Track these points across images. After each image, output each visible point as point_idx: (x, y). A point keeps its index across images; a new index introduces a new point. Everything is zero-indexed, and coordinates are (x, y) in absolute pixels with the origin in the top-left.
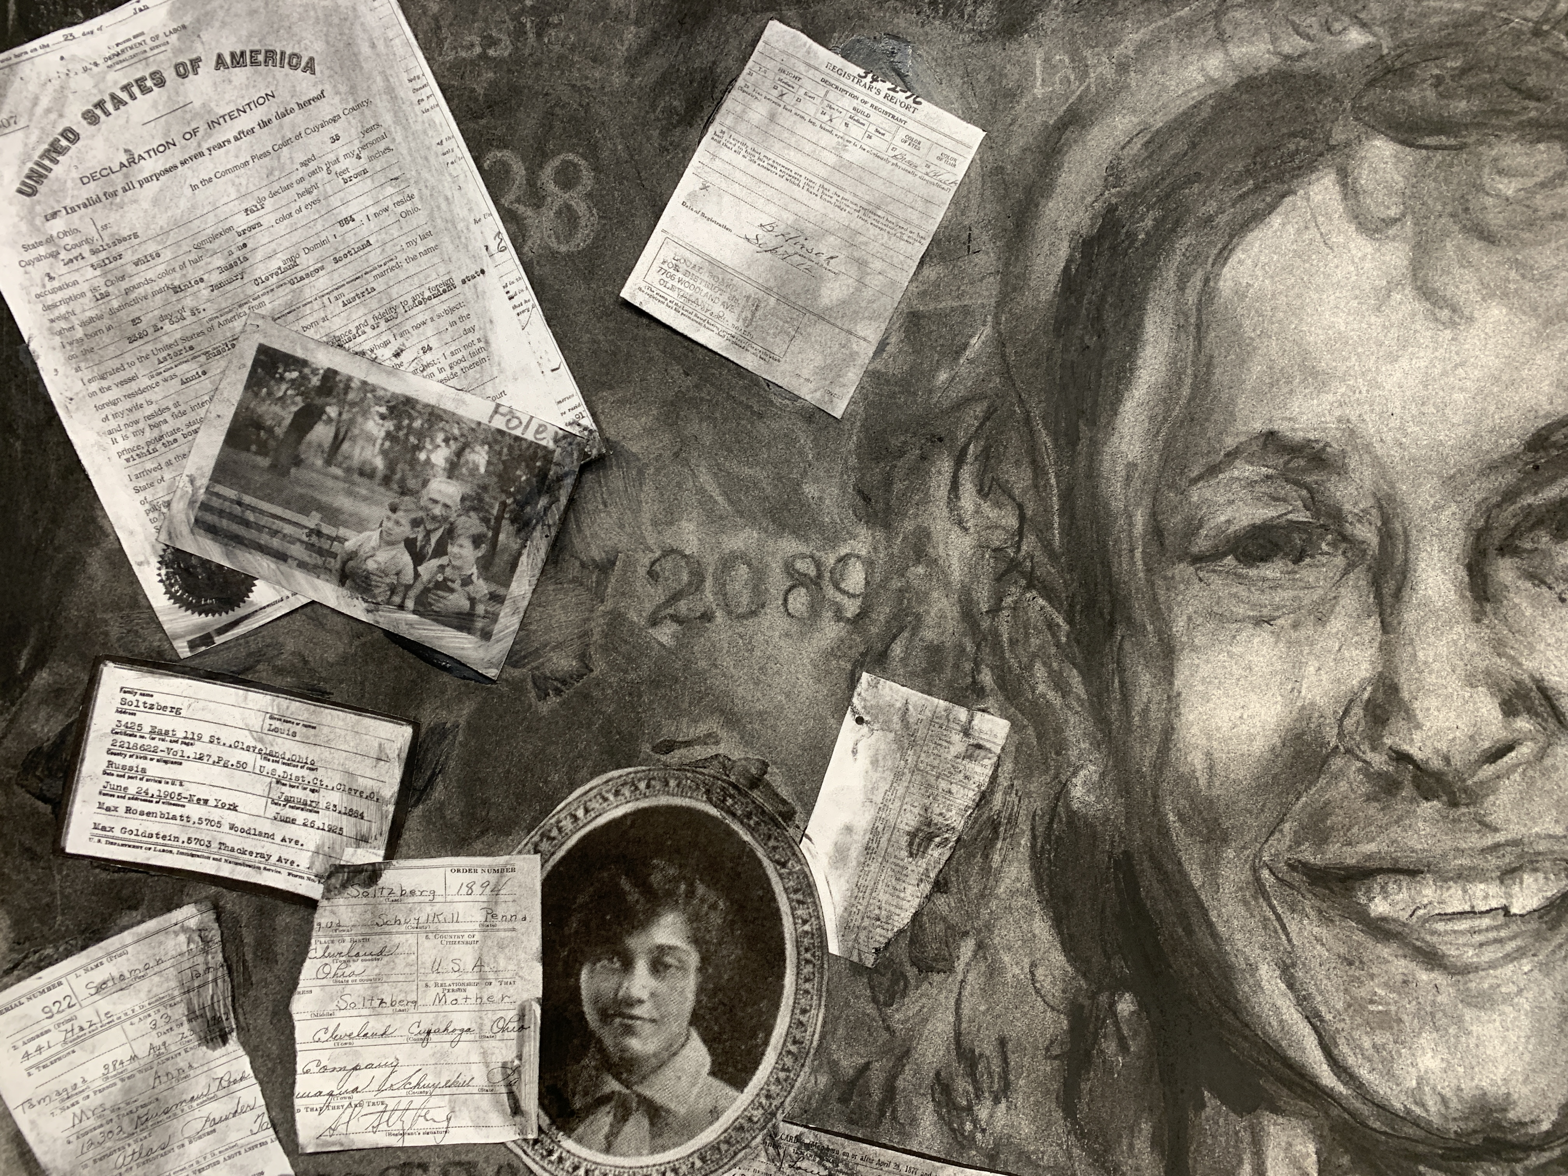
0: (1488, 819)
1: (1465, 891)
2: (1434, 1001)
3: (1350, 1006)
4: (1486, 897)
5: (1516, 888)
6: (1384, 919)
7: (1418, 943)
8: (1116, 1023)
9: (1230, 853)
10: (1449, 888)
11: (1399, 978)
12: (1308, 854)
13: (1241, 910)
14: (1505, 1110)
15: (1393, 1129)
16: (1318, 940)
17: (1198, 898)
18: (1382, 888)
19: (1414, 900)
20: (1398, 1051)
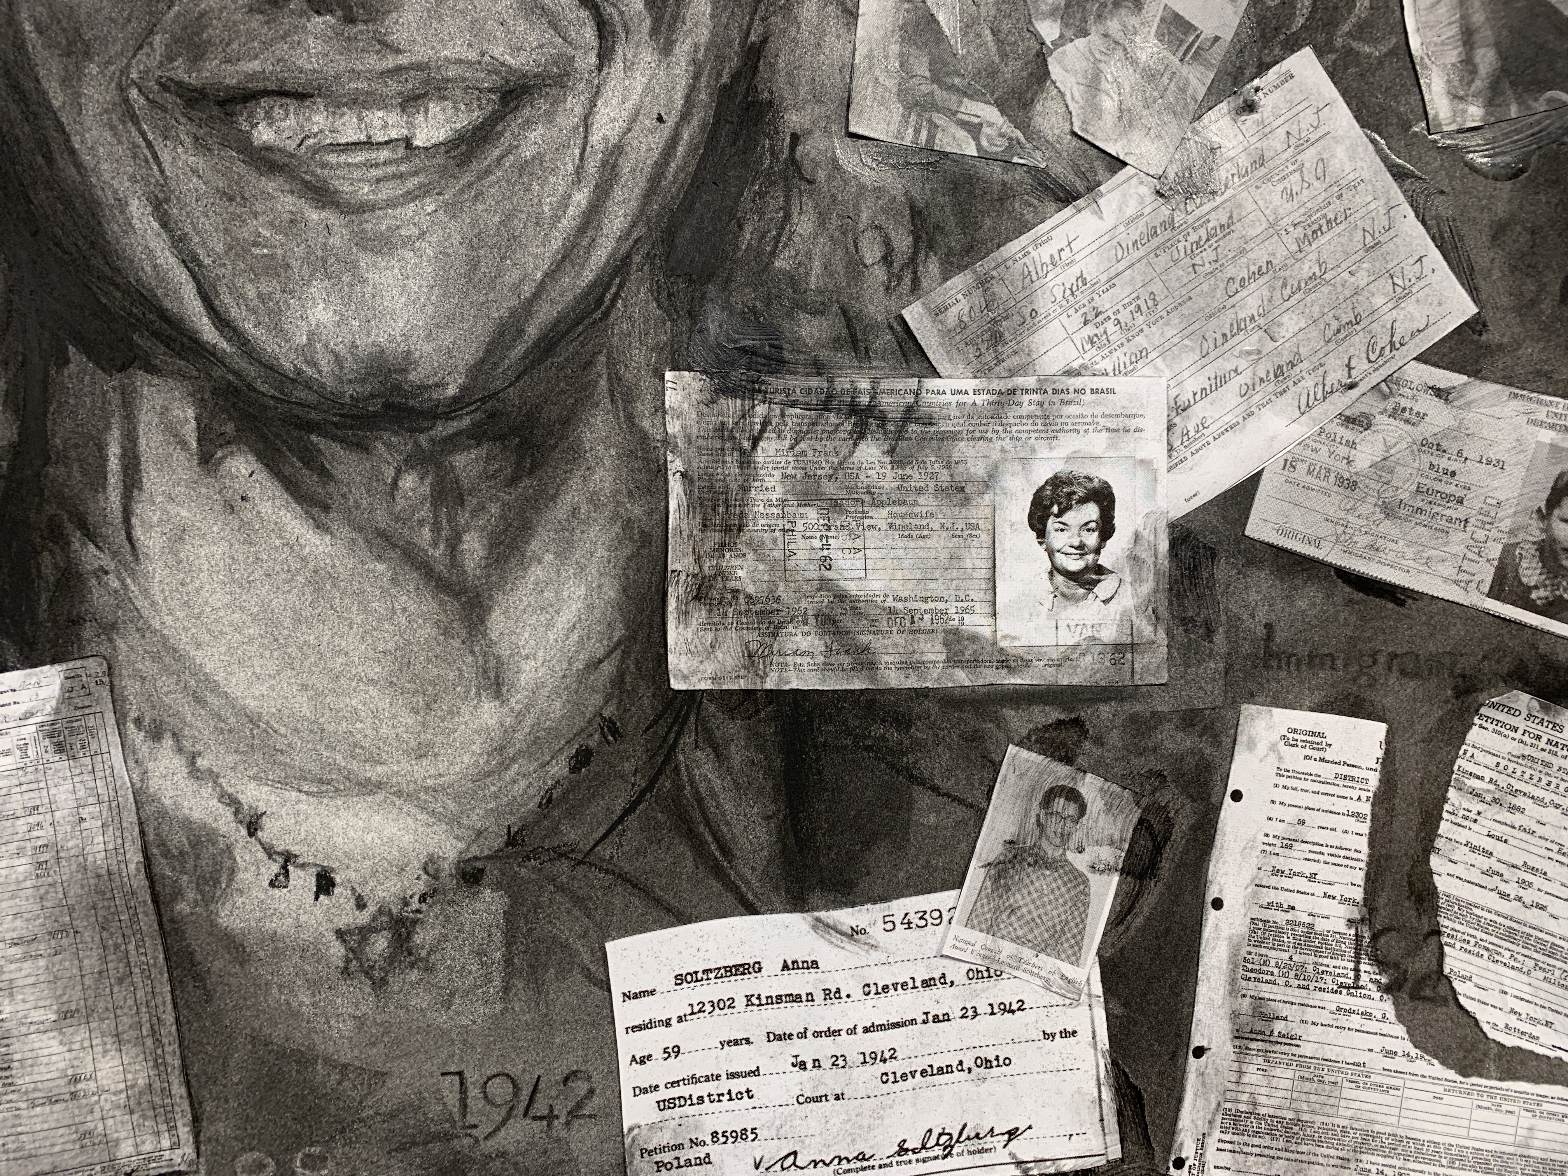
0: (390, 39)
1: (360, 120)
2: (325, 244)
3: (231, 248)
4: (385, 126)
5: (421, 117)
6: (269, 148)
7: (307, 177)
9: (93, 69)
10: (342, 115)
11: (286, 217)
12: (180, 71)
13: (108, 135)
14: (405, 371)
15: (282, 392)
16: (195, 171)
17: (58, 120)
18: (267, 113)
19: (302, 127)
20: (286, 302)
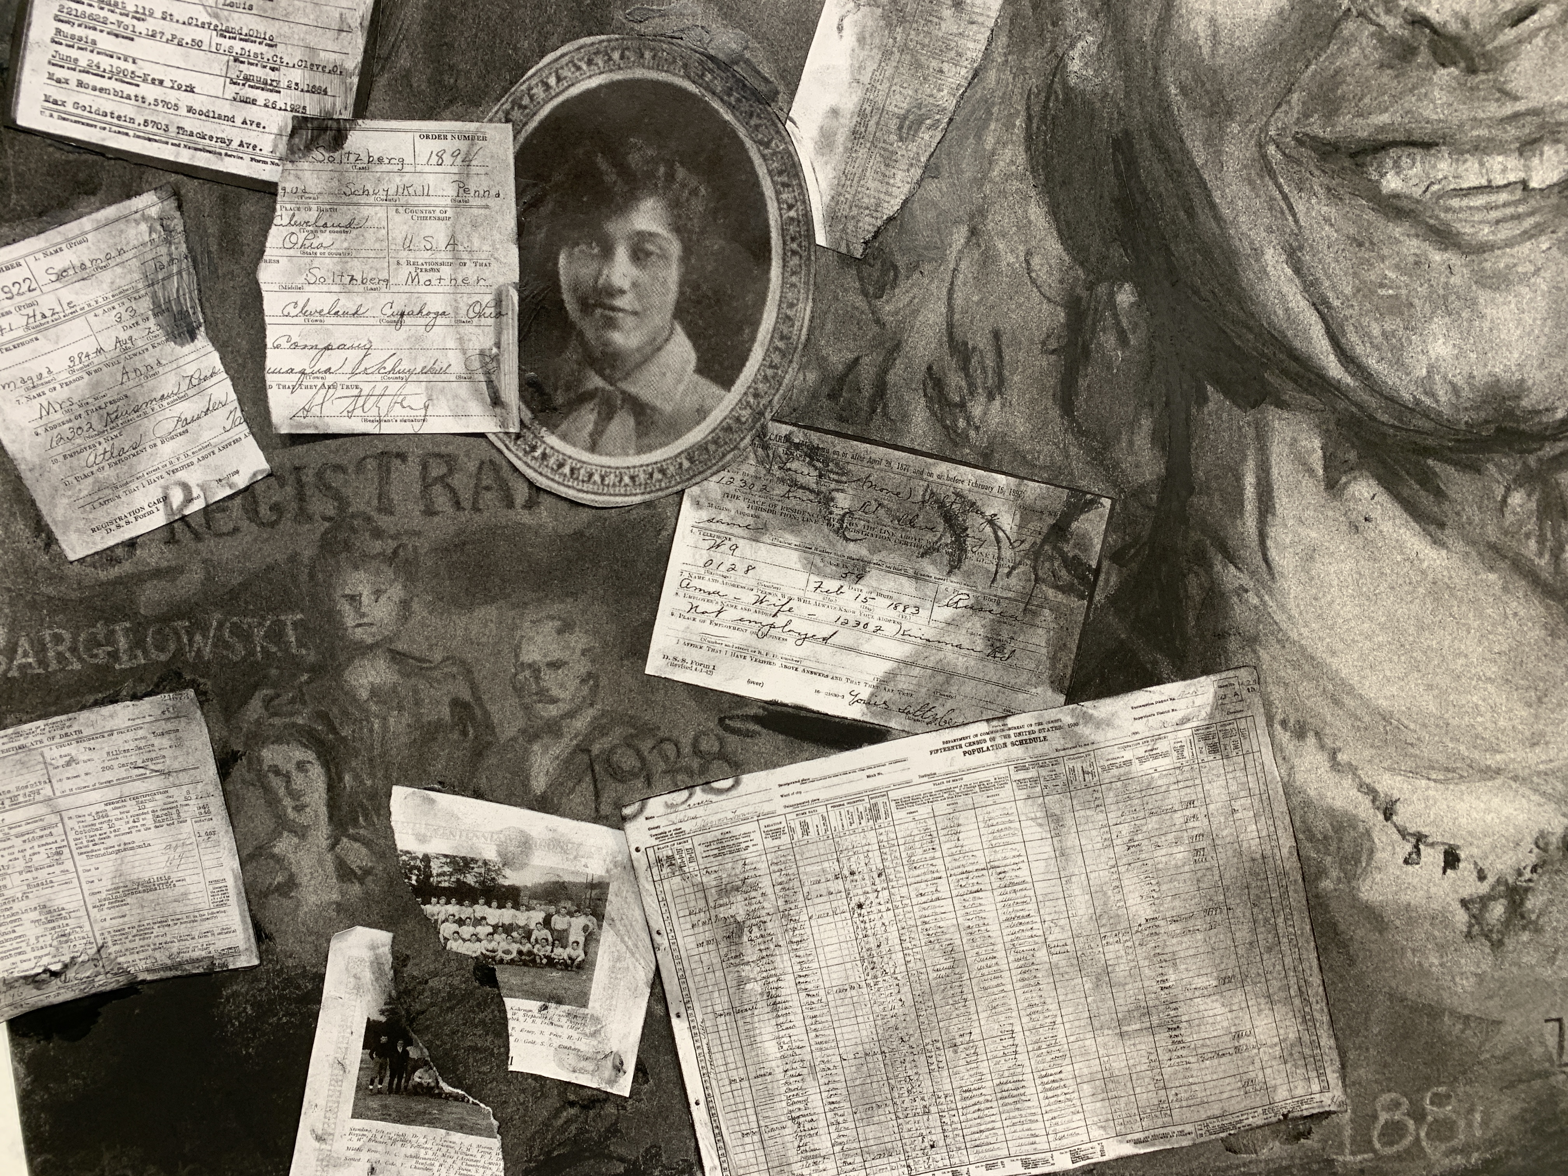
0: (1509, 87)
1: (1482, 164)
2: (1447, 283)
3: (1359, 291)
4: (1504, 170)
5: (1536, 161)
6: (1397, 196)
7: (1432, 222)
8: (1115, 316)
9: (1235, 128)
10: (1465, 161)
11: (1411, 259)
12: (1317, 128)
13: (1247, 190)
14: (1518, 397)
15: (1401, 421)
16: (1327, 220)
17: (1200, 177)
18: (1395, 162)
19: (1428, 175)
20: (1408, 338)
